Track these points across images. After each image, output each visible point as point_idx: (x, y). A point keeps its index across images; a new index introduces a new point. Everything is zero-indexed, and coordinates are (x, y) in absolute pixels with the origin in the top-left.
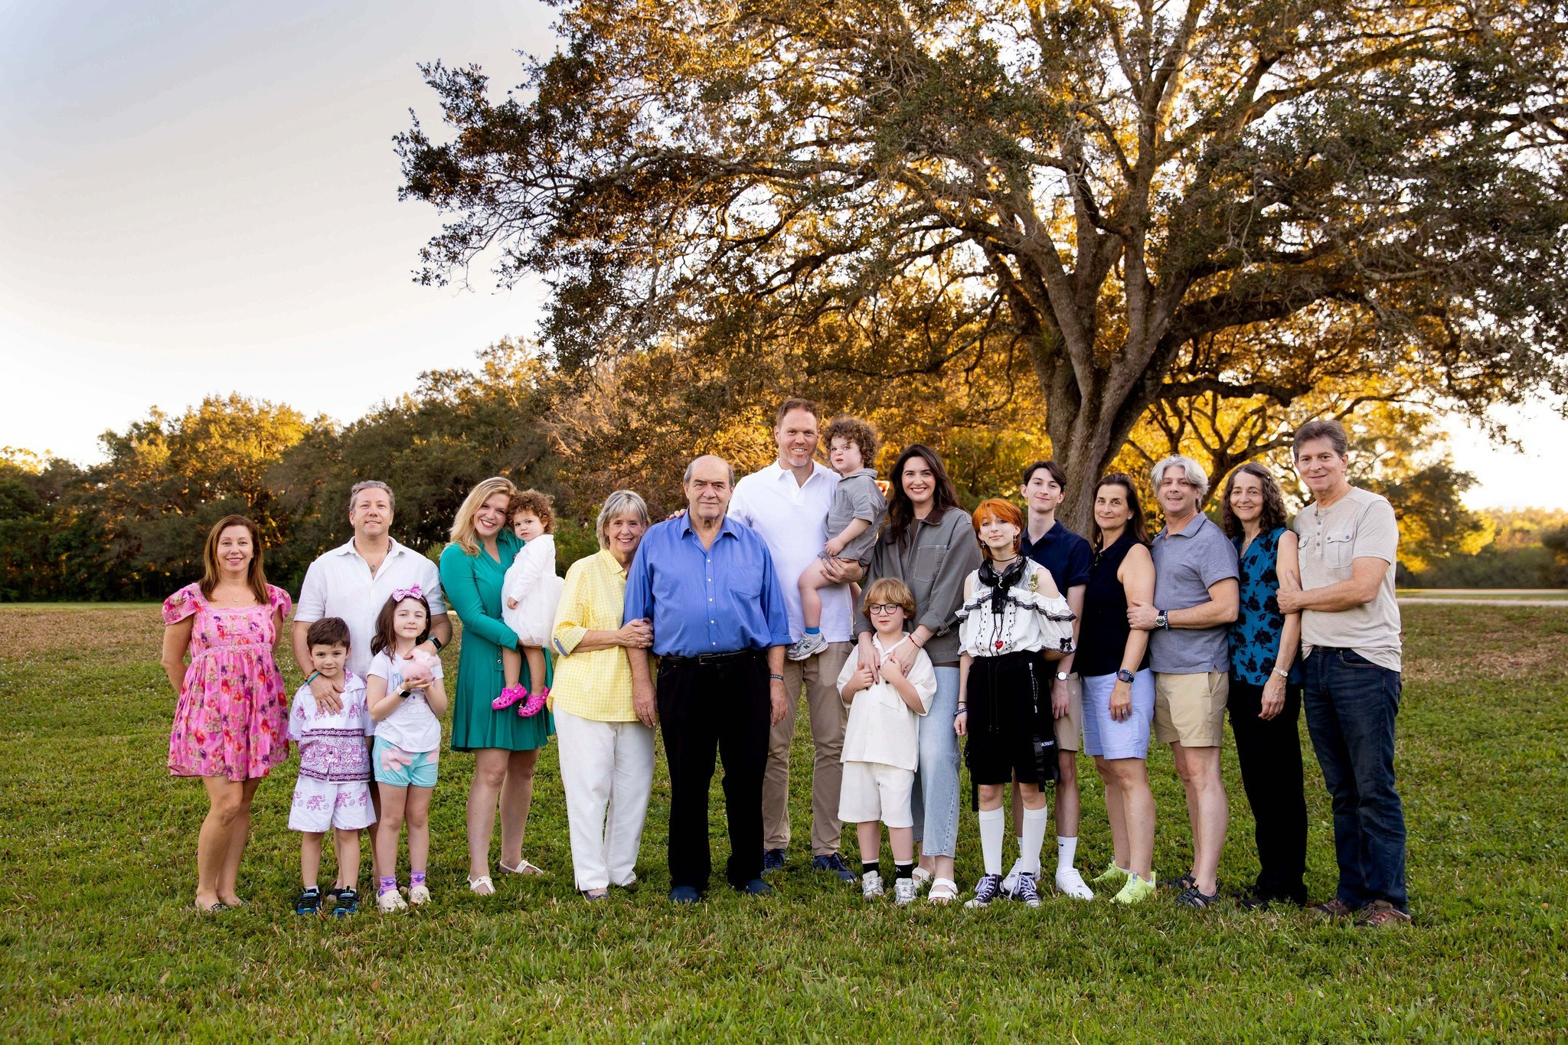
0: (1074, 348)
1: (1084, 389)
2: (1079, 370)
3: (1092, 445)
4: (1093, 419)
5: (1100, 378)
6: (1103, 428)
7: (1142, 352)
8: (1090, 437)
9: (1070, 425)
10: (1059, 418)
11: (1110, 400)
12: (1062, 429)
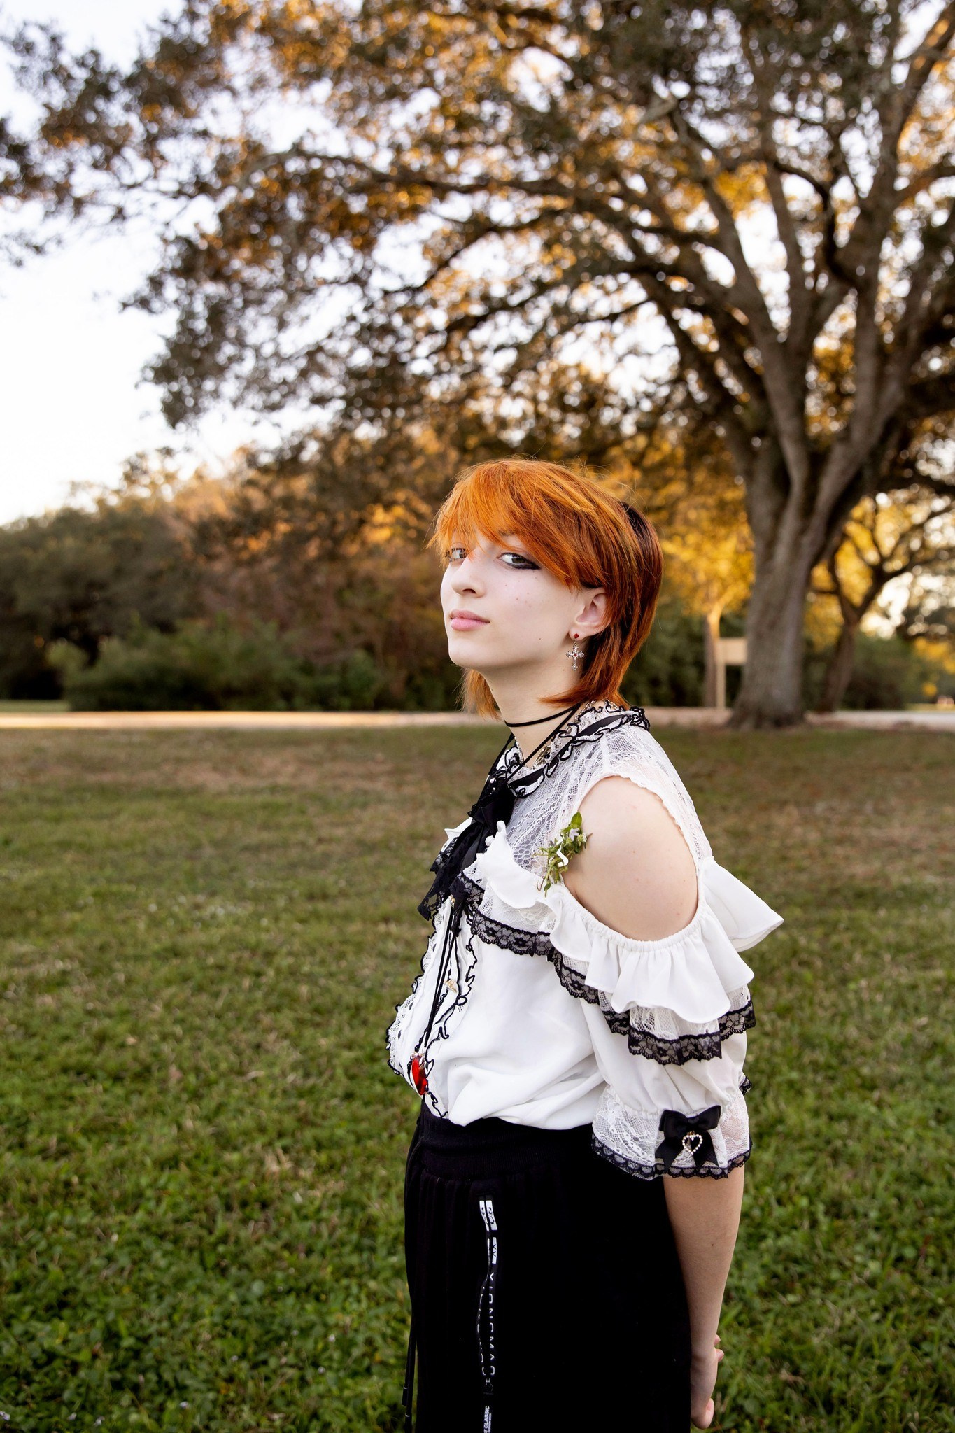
0: (785, 422)
1: (797, 475)
2: (792, 452)
3: (806, 540)
4: (808, 509)
5: (817, 457)
6: (818, 521)
7: (869, 431)
8: (802, 532)
9: (777, 516)
10: (763, 508)
11: (829, 487)
12: (766, 523)
